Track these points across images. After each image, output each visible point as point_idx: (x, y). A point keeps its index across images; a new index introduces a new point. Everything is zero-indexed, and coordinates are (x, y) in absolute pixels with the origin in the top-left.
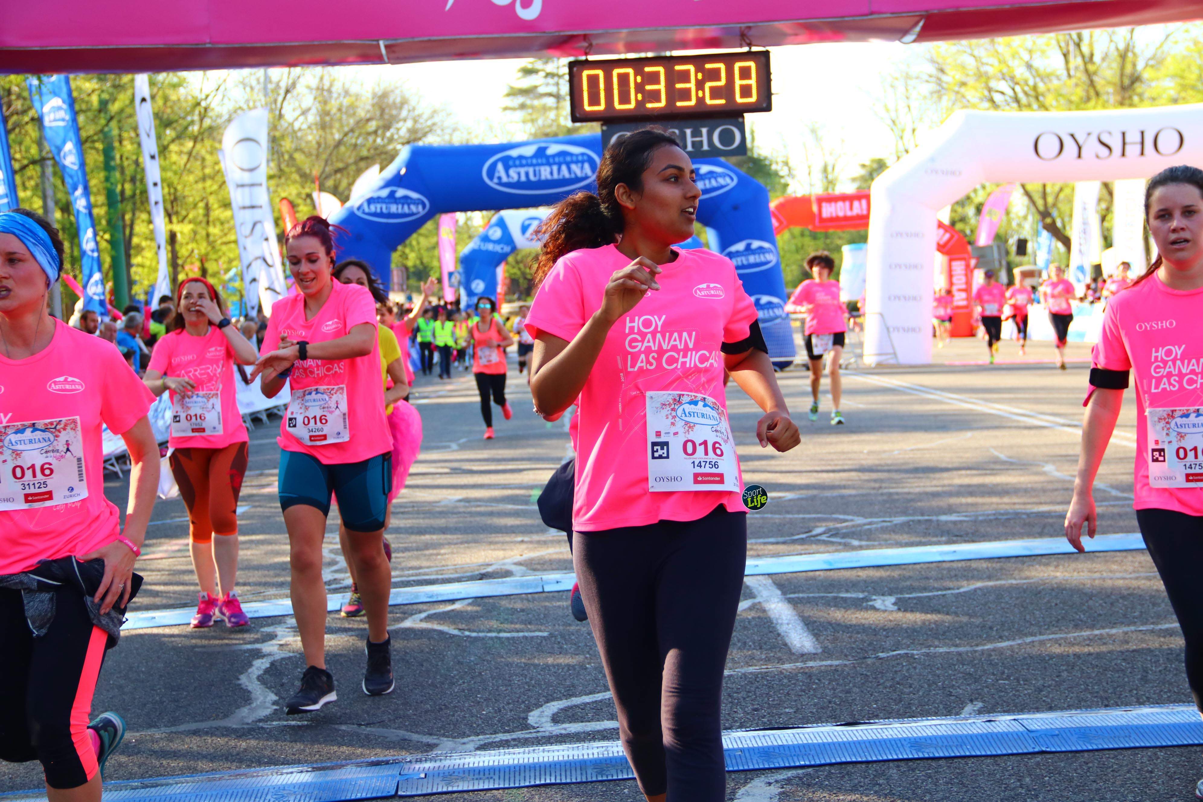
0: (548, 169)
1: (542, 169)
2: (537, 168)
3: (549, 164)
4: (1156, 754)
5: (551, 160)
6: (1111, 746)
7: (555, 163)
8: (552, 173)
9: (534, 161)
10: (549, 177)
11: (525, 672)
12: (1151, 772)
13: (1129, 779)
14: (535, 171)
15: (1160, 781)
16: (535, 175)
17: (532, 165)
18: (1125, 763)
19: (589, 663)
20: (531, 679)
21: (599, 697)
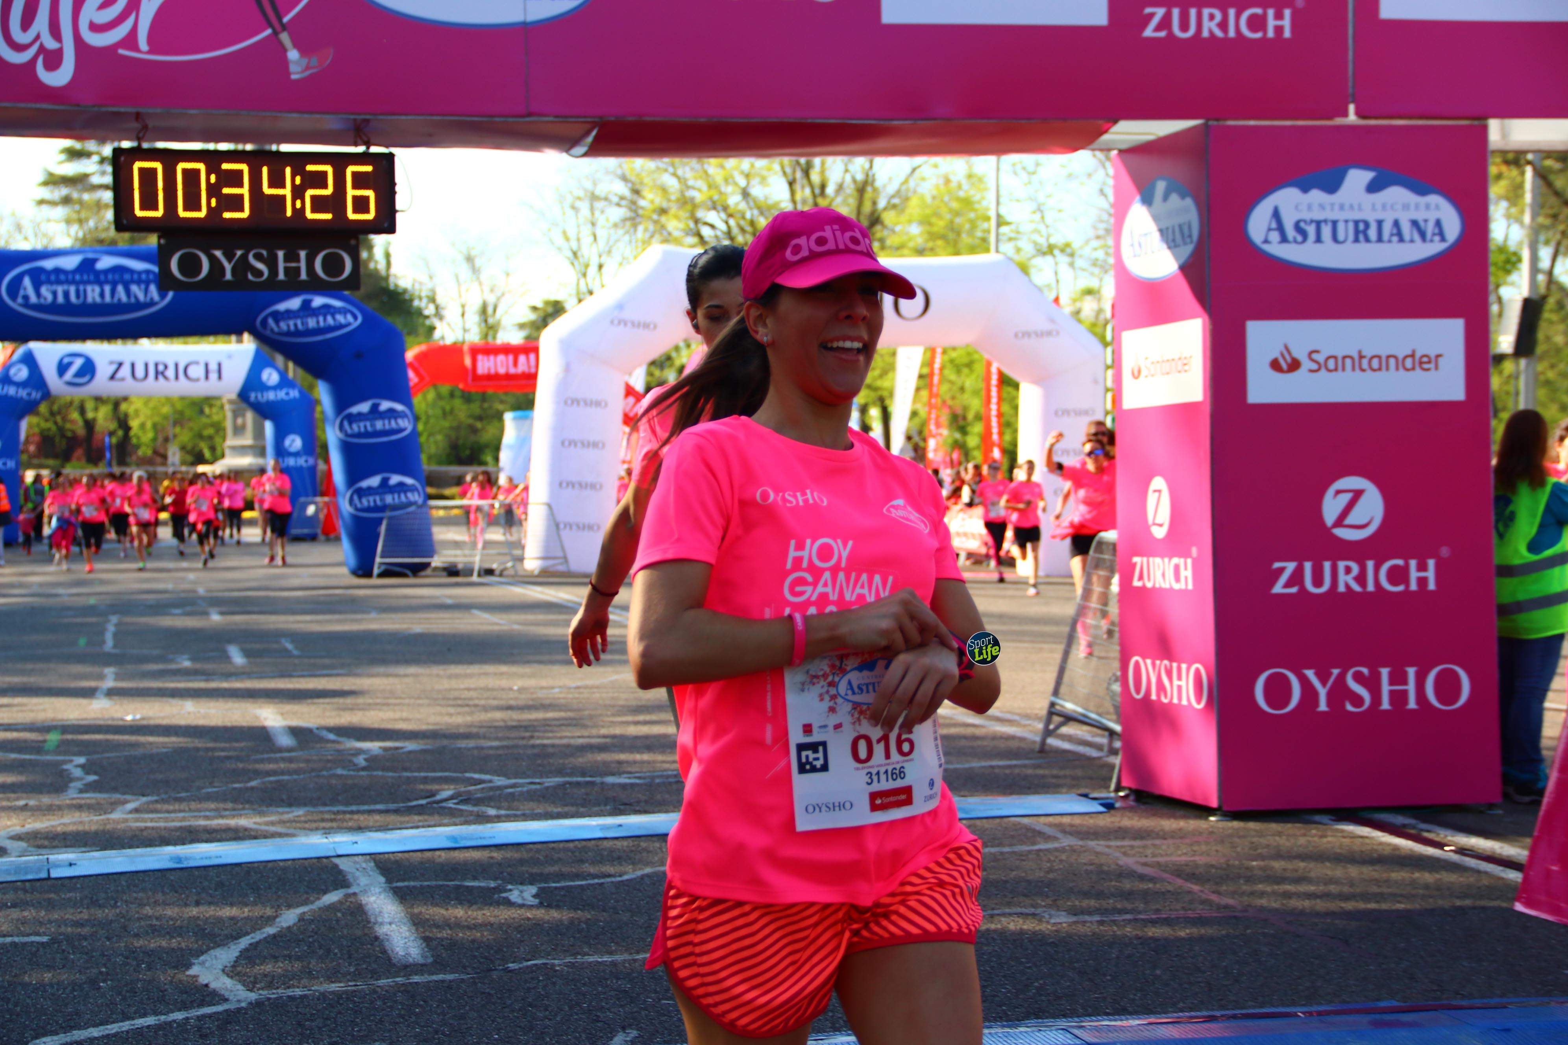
0: (97, 289)
1: (89, 288)
2: (81, 288)
3: (99, 282)
5: (102, 277)
7: (107, 282)
8: (102, 295)
9: (78, 277)
10: (98, 300)
11: (9, 994)
14: (78, 291)
16: (78, 296)
17: (74, 282)
19: (104, 981)
20: (16, 1005)
21: (113, 1028)
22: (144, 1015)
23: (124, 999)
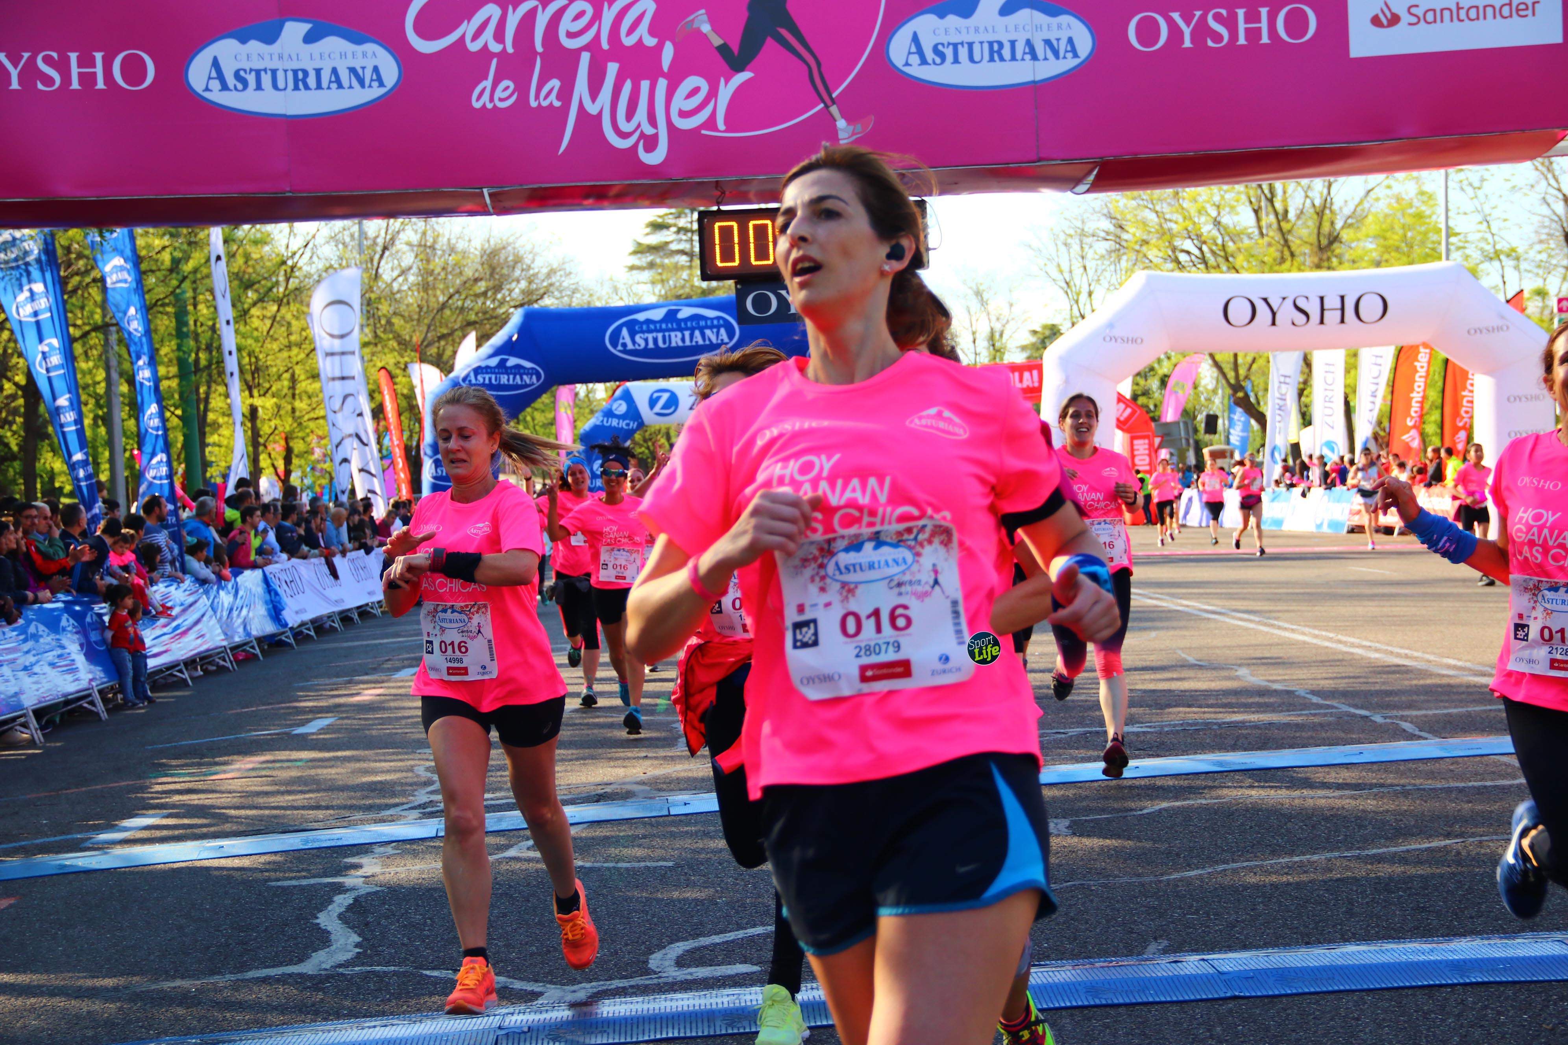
0: (679, 334)
1: (673, 334)
2: (667, 334)
3: (681, 330)
4: (1362, 998)
5: (683, 325)
6: (1312, 990)
7: (687, 329)
8: (683, 340)
9: (664, 326)
10: (680, 344)
11: (647, 908)
12: (1358, 1019)
13: (1333, 1027)
14: (664, 337)
15: (1367, 1030)
16: (664, 342)
17: (661, 330)
18: (1328, 1009)
19: (720, 898)
20: (653, 916)
21: (731, 936)
22: (754, 926)
23: (737, 912)
